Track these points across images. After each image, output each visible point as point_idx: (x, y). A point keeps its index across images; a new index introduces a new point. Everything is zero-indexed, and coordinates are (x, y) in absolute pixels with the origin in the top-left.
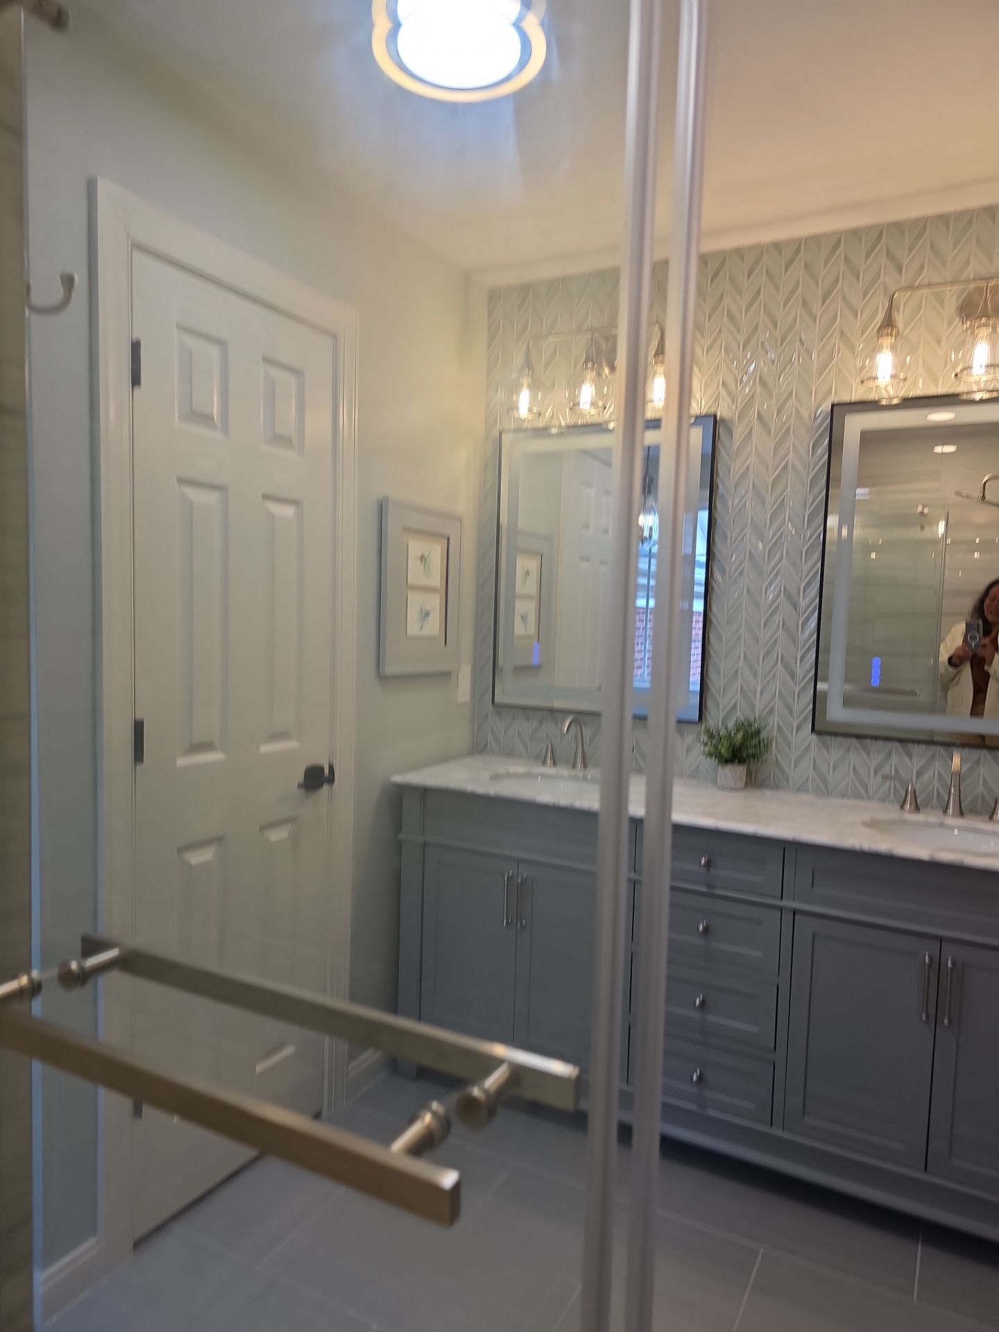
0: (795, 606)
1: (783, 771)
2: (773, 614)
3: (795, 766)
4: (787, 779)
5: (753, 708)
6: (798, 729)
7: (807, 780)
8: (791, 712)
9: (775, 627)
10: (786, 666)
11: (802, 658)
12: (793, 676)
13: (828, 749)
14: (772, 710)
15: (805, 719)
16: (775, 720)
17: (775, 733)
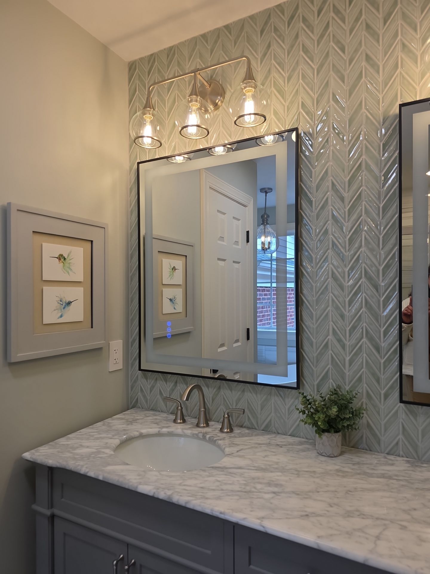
0: (376, 287)
1: (375, 435)
2: (356, 294)
3: (385, 431)
4: (379, 442)
5: (343, 377)
6: (386, 396)
7: (397, 443)
8: (378, 380)
9: (358, 304)
10: (371, 339)
11: (386, 333)
12: (378, 349)
13: (415, 415)
14: (360, 380)
15: (392, 387)
16: (363, 388)
17: (364, 400)
